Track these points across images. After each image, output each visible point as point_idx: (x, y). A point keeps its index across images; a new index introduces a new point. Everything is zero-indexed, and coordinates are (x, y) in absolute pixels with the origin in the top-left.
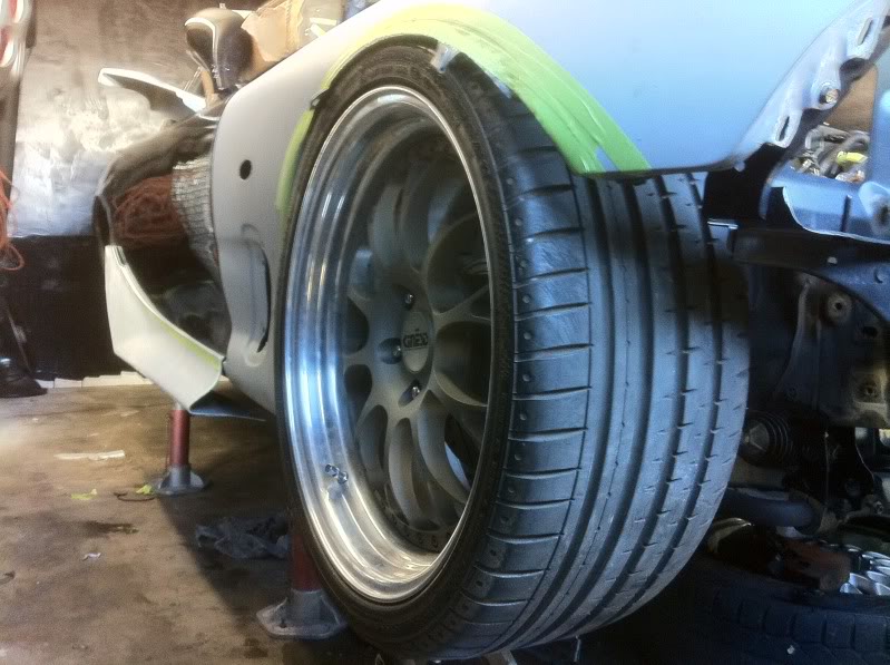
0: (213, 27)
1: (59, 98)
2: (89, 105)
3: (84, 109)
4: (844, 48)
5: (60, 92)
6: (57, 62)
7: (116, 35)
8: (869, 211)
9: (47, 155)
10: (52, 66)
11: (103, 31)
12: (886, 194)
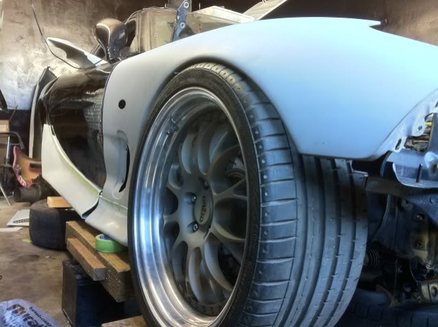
0: (109, 29)
1: (22, 41)
2: (37, 45)
3: (34, 47)
4: (428, 109)
5: (22, 38)
6: (21, 23)
7: (51, 11)
8: (428, 166)
9: (15, 69)
10: (19, 25)
11: (44, 9)
12: (436, 158)
